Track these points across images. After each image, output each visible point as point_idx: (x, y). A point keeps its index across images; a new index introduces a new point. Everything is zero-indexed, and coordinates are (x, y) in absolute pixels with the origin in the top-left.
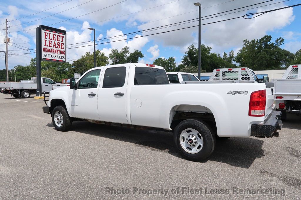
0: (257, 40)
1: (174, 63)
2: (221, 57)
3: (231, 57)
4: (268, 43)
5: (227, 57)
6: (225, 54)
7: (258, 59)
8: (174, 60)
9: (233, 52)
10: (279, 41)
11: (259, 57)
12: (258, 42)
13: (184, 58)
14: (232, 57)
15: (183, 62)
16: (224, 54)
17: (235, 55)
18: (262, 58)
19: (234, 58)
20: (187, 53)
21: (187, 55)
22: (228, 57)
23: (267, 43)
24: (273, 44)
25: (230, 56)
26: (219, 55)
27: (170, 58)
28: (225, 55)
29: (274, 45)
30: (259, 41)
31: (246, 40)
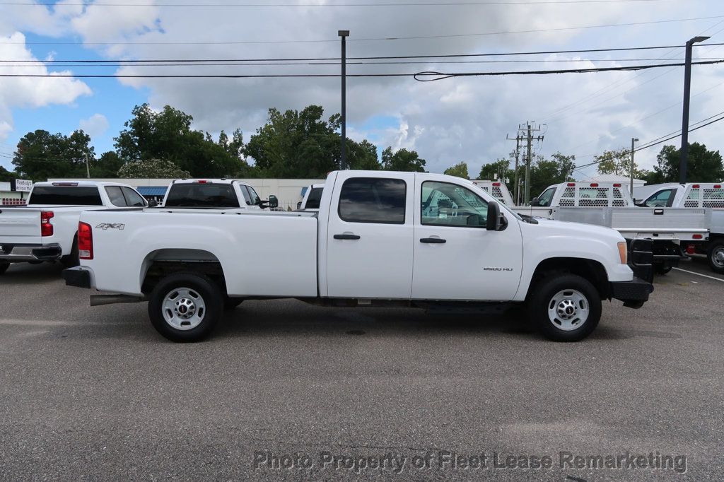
0: (297, 112)
1: (89, 146)
2: (214, 142)
3: (238, 143)
4: (317, 121)
5: (228, 143)
6: (223, 136)
7: (305, 153)
8: (87, 139)
9: (240, 132)
10: (335, 120)
11: (306, 149)
12: (299, 116)
13: (122, 136)
14: (240, 144)
15: (119, 146)
16: (221, 135)
17: (246, 140)
18: (311, 151)
19: (245, 148)
20: (129, 124)
21: (129, 129)
22: (231, 144)
23: (314, 122)
24: (324, 124)
25: (235, 141)
26: (209, 137)
27: (76, 132)
28: (223, 139)
29: (327, 127)
30: (300, 114)
31: (274, 110)
